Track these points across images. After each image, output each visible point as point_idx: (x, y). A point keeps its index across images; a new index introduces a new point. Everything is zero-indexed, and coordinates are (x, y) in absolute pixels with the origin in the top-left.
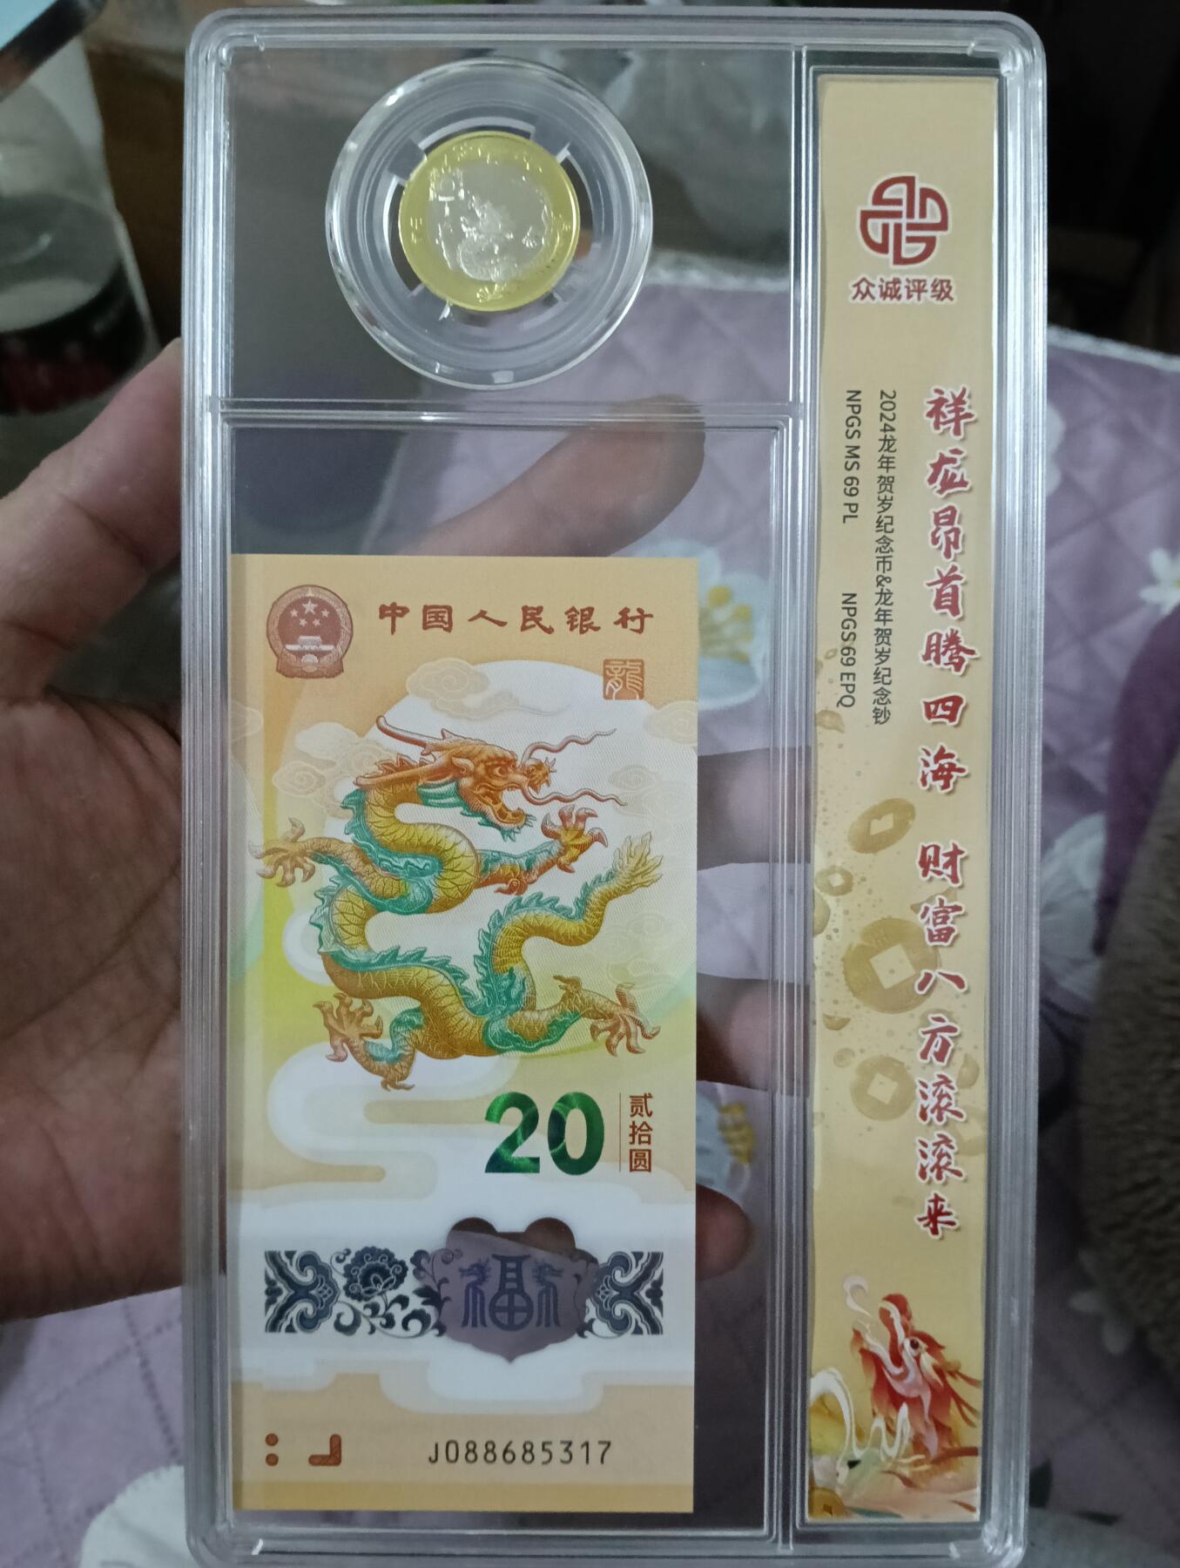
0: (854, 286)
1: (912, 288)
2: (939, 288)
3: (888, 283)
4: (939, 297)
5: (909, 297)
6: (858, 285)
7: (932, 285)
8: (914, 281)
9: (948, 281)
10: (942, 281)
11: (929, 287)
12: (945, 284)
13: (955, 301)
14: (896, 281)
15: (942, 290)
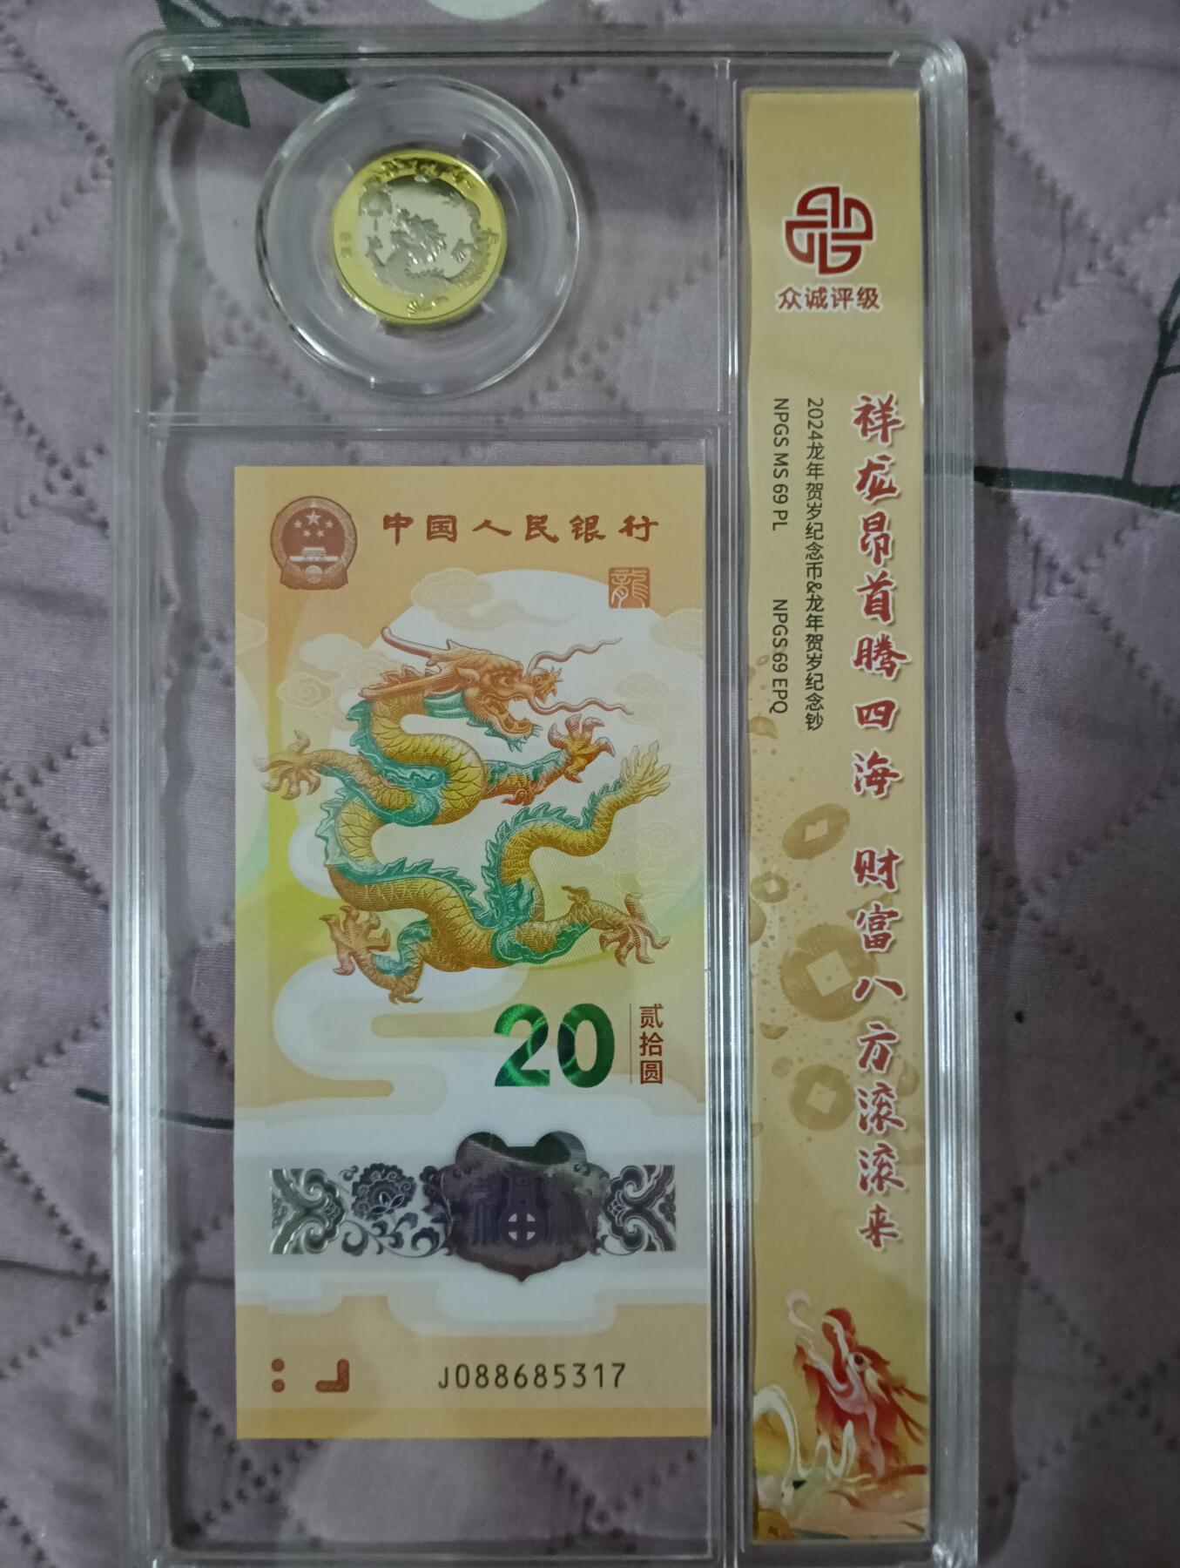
0: (781, 295)
1: (838, 296)
2: (864, 296)
3: (814, 292)
4: (864, 305)
5: (835, 305)
6: (784, 295)
7: (859, 293)
8: (840, 290)
9: (874, 290)
10: (868, 290)
11: (855, 296)
12: (871, 293)
13: (881, 309)
14: (822, 290)
15: (868, 297)
